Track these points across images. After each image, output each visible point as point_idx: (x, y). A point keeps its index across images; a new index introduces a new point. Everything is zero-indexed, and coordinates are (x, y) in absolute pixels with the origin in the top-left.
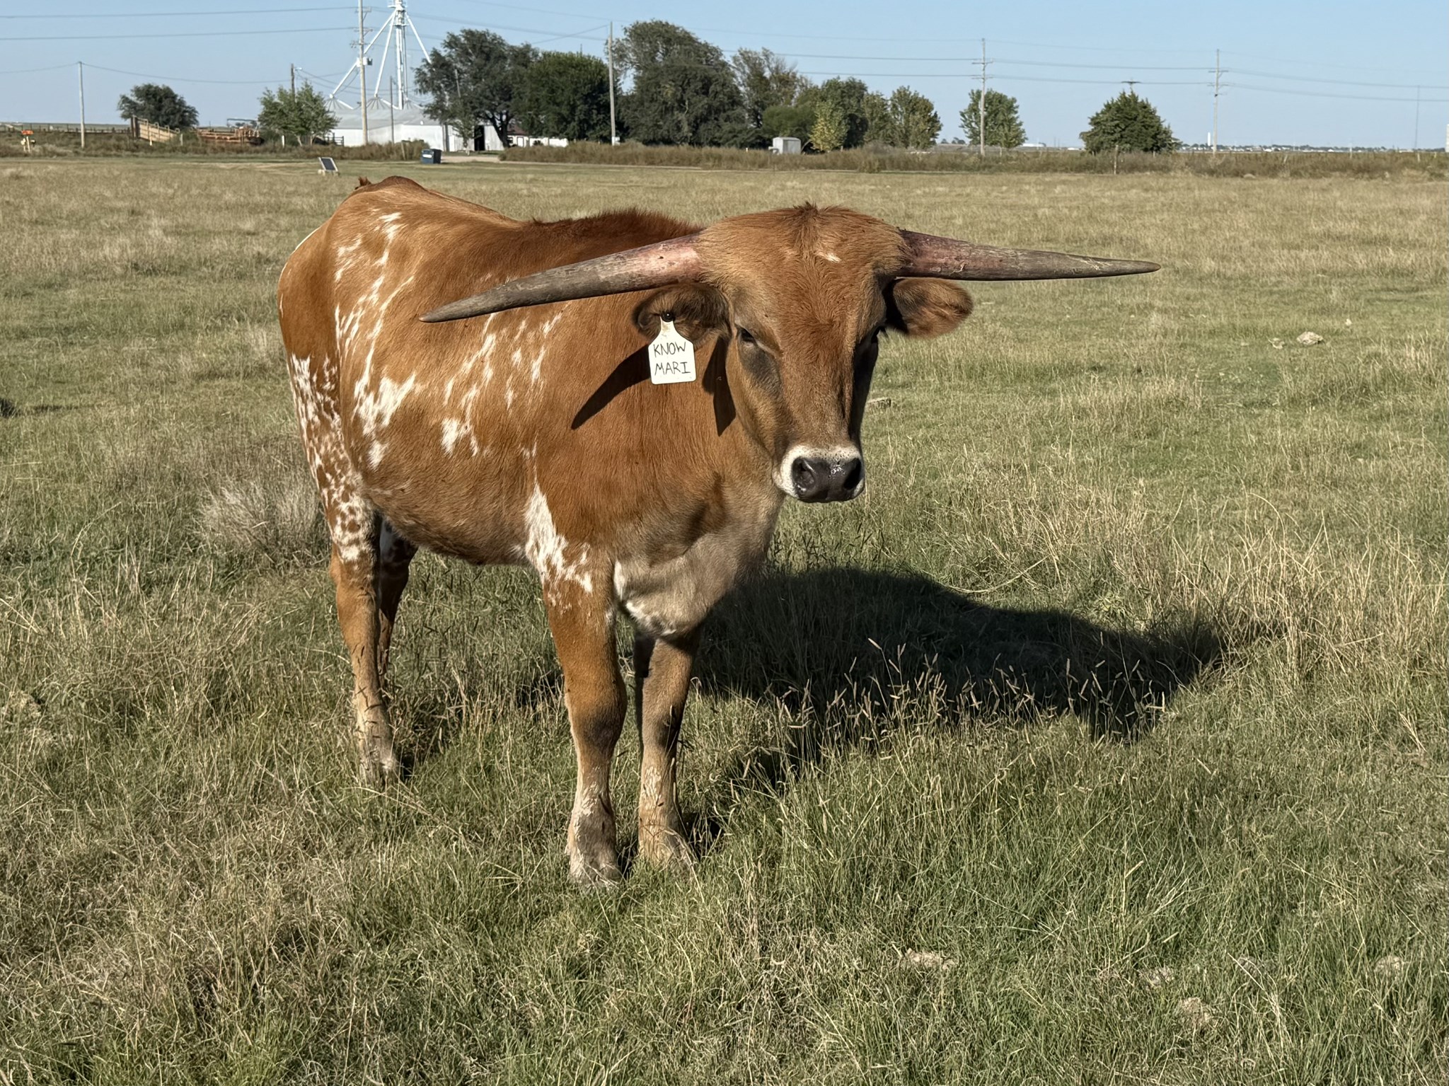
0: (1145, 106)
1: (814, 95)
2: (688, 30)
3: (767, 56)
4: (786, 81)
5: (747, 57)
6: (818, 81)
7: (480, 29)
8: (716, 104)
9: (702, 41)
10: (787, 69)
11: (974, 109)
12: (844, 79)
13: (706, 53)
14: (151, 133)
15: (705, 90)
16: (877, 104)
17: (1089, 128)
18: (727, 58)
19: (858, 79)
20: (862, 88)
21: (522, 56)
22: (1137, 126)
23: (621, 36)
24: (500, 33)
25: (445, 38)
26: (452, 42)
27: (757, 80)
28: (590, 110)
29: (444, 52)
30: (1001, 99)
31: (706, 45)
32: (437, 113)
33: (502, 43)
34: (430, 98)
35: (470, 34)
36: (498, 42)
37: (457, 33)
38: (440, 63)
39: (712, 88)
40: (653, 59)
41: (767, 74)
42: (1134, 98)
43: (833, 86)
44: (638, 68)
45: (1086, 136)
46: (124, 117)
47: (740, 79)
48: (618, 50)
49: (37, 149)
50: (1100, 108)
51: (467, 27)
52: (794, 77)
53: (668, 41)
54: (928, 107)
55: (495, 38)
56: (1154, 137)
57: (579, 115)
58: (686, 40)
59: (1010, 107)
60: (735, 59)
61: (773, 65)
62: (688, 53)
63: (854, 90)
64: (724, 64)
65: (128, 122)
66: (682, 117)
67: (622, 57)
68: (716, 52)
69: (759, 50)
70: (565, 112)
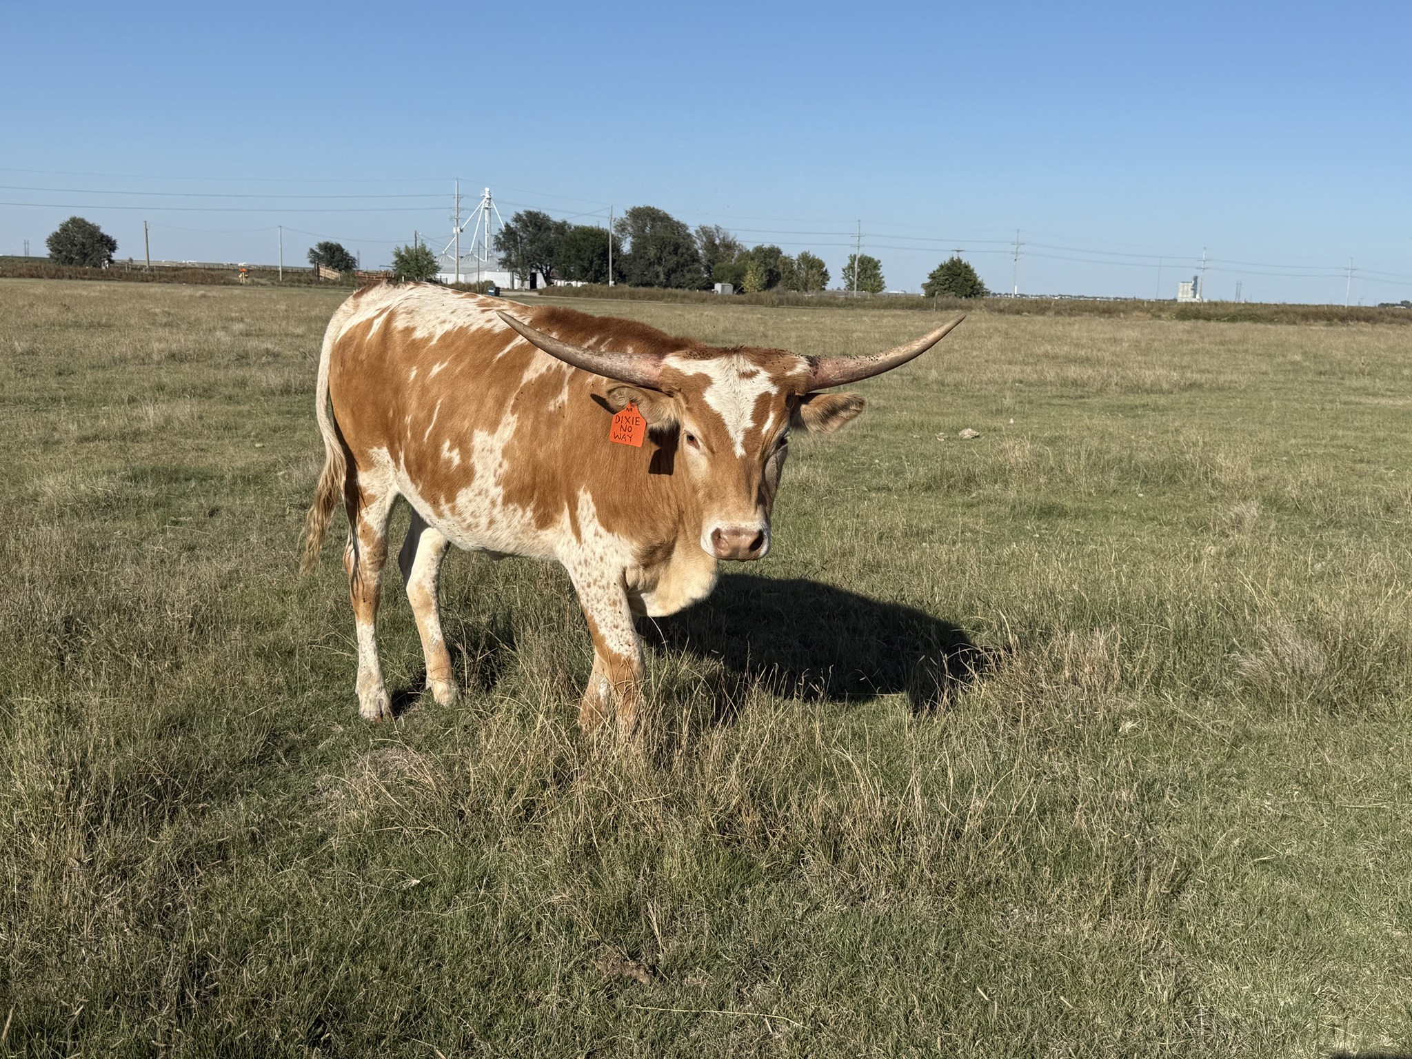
0: (967, 267)
1: (746, 256)
2: (667, 212)
3: (718, 232)
4: (729, 246)
5: (704, 231)
6: (750, 247)
7: (536, 210)
8: (682, 261)
9: (675, 219)
10: (730, 239)
11: (851, 267)
12: (767, 246)
13: (678, 228)
14: (327, 273)
15: (675, 252)
16: (788, 262)
17: (928, 281)
18: (692, 231)
19: (776, 246)
20: (779, 252)
21: (561, 228)
22: (961, 280)
23: (624, 216)
24: (547, 213)
25: (513, 215)
26: (518, 218)
27: (711, 246)
28: (602, 264)
29: (513, 225)
30: (870, 260)
31: (678, 223)
32: (506, 264)
33: (549, 220)
34: (502, 255)
35: (529, 214)
36: (546, 219)
37: (522, 213)
38: (509, 233)
39: (680, 250)
40: (643, 231)
41: (717, 242)
42: (959, 261)
43: (759, 250)
44: (634, 237)
45: (925, 286)
46: (311, 262)
47: (699, 245)
48: (621, 225)
49: (249, 281)
50: (936, 267)
51: (528, 209)
52: (735, 244)
53: (654, 220)
54: (821, 265)
55: (544, 216)
56: (972, 287)
57: (595, 267)
58: (666, 219)
59: (876, 265)
60: (697, 232)
61: (721, 236)
62: (666, 227)
63: (774, 253)
64: (689, 235)
65: (312, 266)
66: (660, 269)
67: (623, 230)
68: (684, 227)
69: (713, 226)
70: (586, 264)
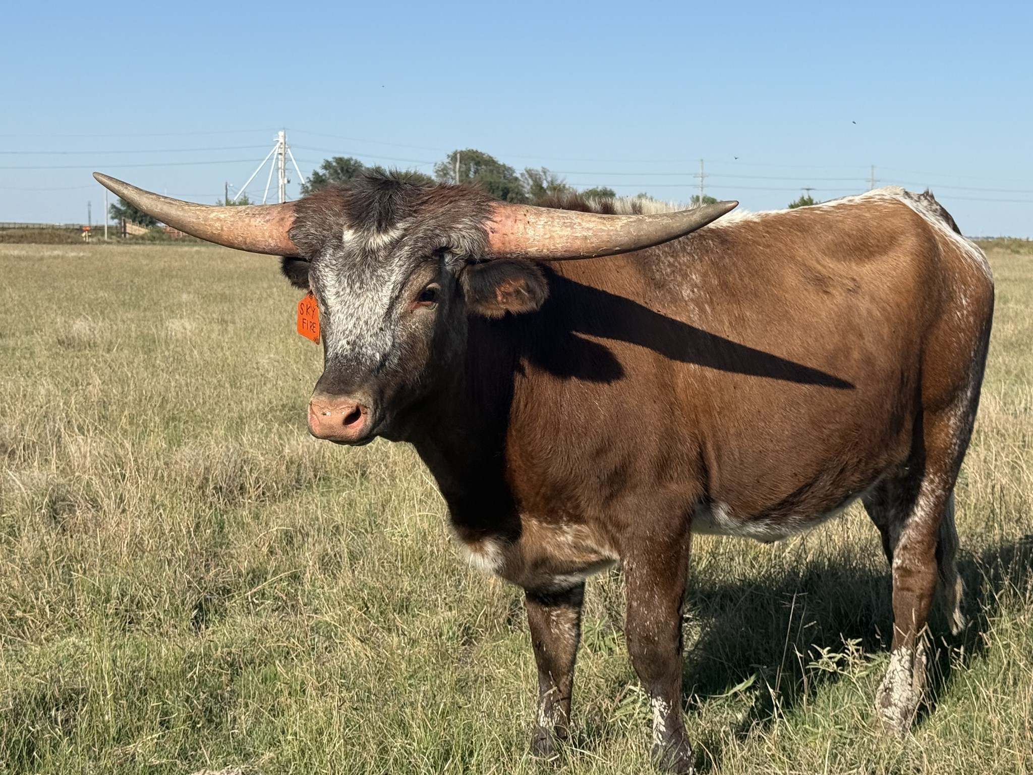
2: (491, 155)
3: (545, 173)
4: (558, 189)
5: (530, 173)
6: (581, 189)
7: (346, 157)
9: (501, 163)
10: (559, 182)
12: (599, 188)
13: (504, 171)
14: (133, 229)
18: (518, 174)
19: (609, 188)
20: (612, 193)
23: (445, 160)
24: (358, 158)
25: (322, 163)
26: (327, 166)
27: (538, 188)
29: (321, 172)
30: (713, 200)
31: (504, 166)
33: (361, 166)
35: (340, 161)
36: (358, 165)
37: (330, 159)
38: (318, 181)
39: (510, 195)
40: (467, 176)
41: (545, 185)
43: (593, 191)
46: (113, 218)
47: (526, 188)
48: (443, 170)
51: (338, 156)
52: (564, 187)
53: (478, 164)
58: (490, 162)
60: (522, 175)
61: (549, 179)
62: (491, 171)
63: (606, 194)
64: (516, 179)
68: (510, 170)
69: (540, 169)
